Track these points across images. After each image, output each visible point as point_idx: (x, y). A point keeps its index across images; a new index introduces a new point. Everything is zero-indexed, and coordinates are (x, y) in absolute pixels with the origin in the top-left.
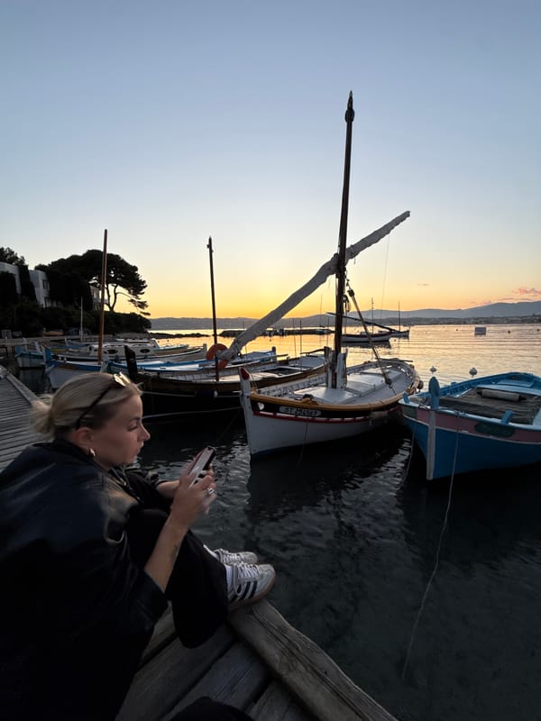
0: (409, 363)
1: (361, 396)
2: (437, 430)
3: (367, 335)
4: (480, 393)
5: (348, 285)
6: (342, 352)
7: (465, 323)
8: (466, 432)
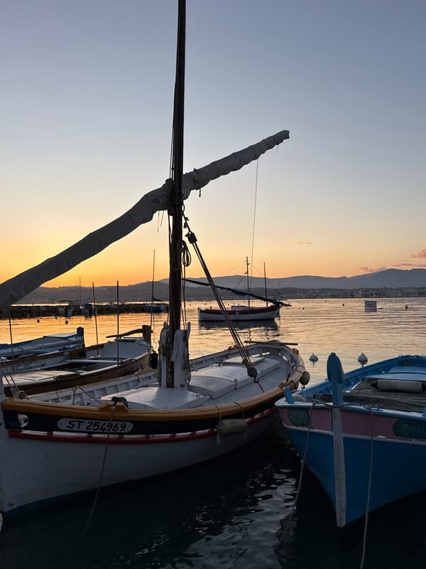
0: (292, 347)
1: (212, 397)
2: (345, 439)
3: (222, 311)
4: (375, 386)
5: (186, 225)
6: (182, 328)
7: (352, 296)
8: (381, 437)
